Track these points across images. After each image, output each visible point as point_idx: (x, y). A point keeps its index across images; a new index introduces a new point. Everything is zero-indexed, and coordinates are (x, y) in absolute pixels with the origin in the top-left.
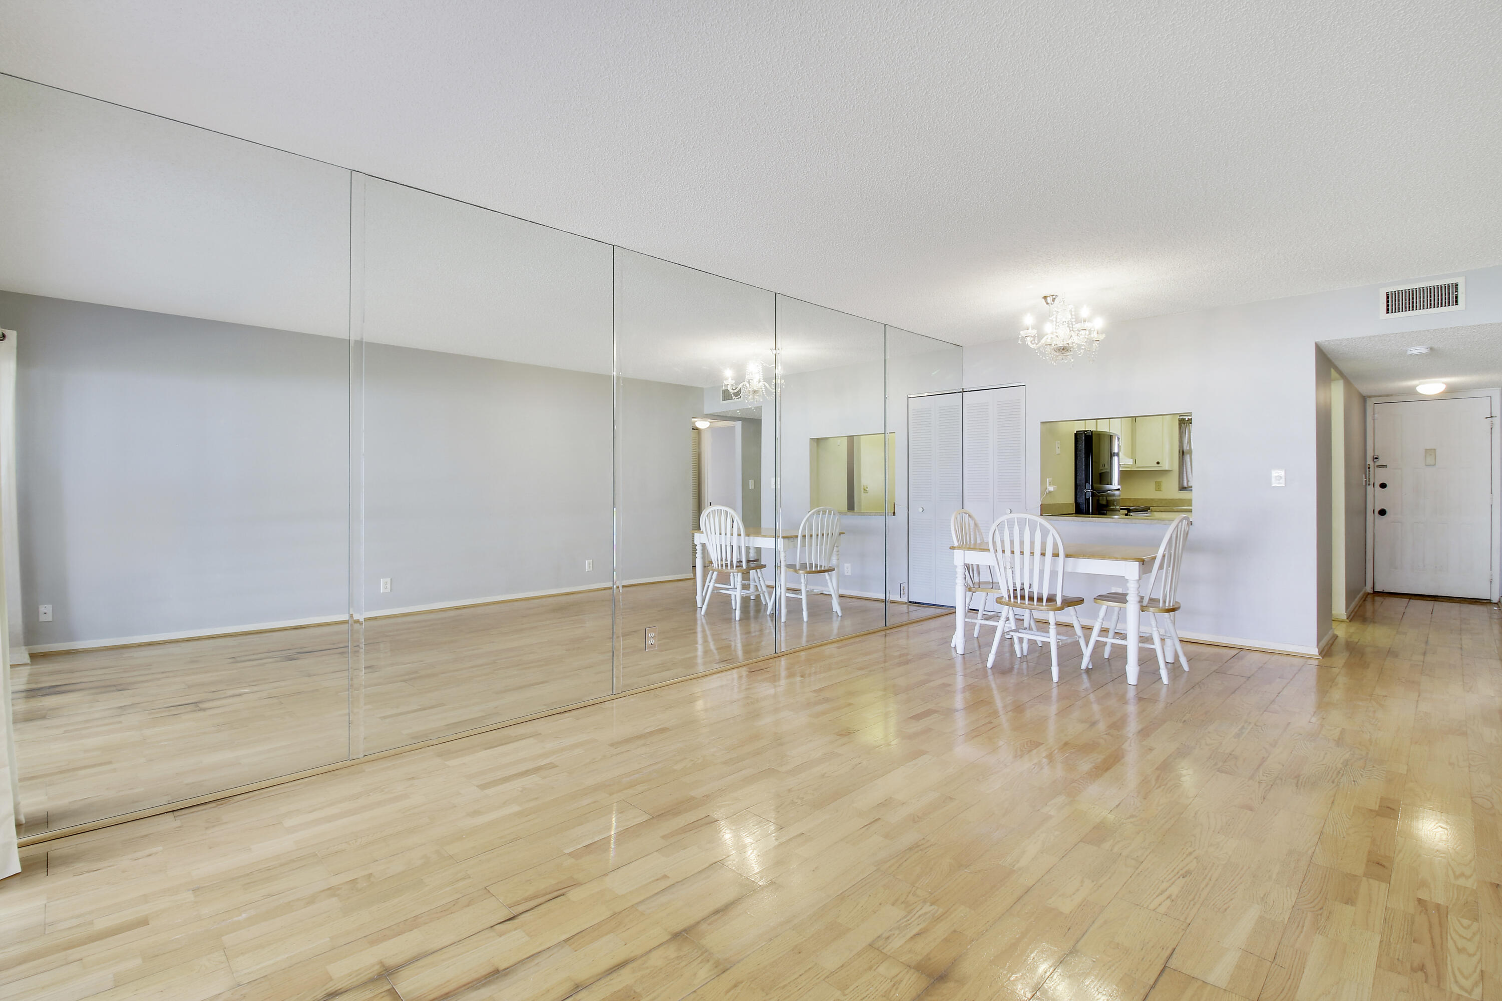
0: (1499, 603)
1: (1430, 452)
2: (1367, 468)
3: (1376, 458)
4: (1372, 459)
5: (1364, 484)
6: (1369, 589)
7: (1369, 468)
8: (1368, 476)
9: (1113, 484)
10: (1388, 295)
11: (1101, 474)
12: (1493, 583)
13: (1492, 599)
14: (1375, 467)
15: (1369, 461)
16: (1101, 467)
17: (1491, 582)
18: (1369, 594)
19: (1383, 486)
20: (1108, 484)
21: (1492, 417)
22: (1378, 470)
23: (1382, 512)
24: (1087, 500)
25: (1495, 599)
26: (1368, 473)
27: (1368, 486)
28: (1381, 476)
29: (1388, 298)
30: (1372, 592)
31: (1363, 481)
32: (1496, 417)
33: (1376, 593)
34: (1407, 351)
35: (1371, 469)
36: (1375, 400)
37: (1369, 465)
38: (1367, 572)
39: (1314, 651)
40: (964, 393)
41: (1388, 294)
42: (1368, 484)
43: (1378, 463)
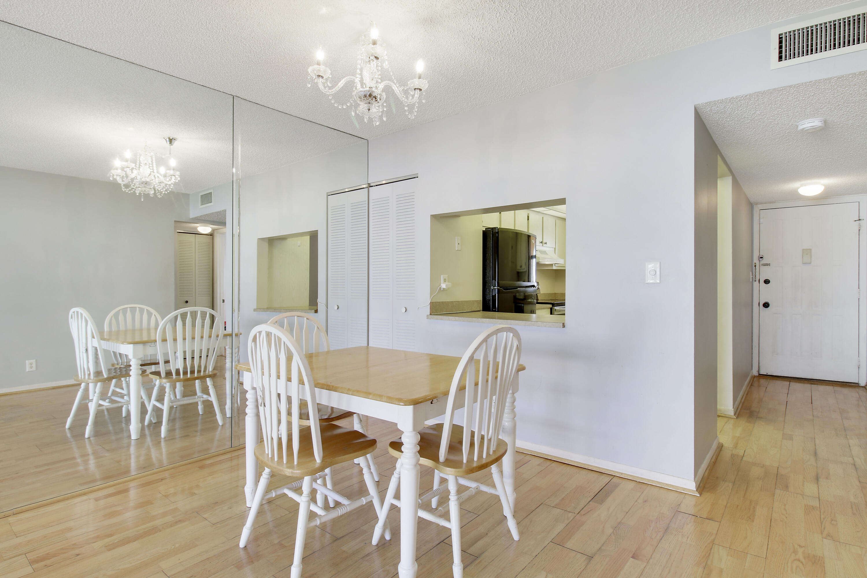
1: (807, 252)
3: (761, 258)
4: (757, 258)
5: (751, 281)
6: (755, 372)
7: (755, 266)
8: (754, 273)
9: (532, 281)
10: (780, 38)
11: (518, 273)
12: (860, 368)
13: (859, 383)
14: (760, 265)
15: (756, 260)
16: (518, 267)
17: (859, 367)
18: (755, 377)
19: (767, 282)
20: (524, 282)
21: (860, 220)
22: (763, 268)
23: (766, 305)
24: (494, 297)
25: (863, 383)
26: (754, 270)
27: (754, 282)
28: (764, 273)
29: (781, 42)
30: (757, 375)
31: (750, 277)
32: (863, 219)
33: (761, 376)
34: (797, 126)
35: (757, 267)
36: (760, 207)
37: (755, 263)
38: (753, 357)
39: (691, 485)
40: (370, 188)
41: (782, 38)
42: (754, 280)
43: (763, 261)
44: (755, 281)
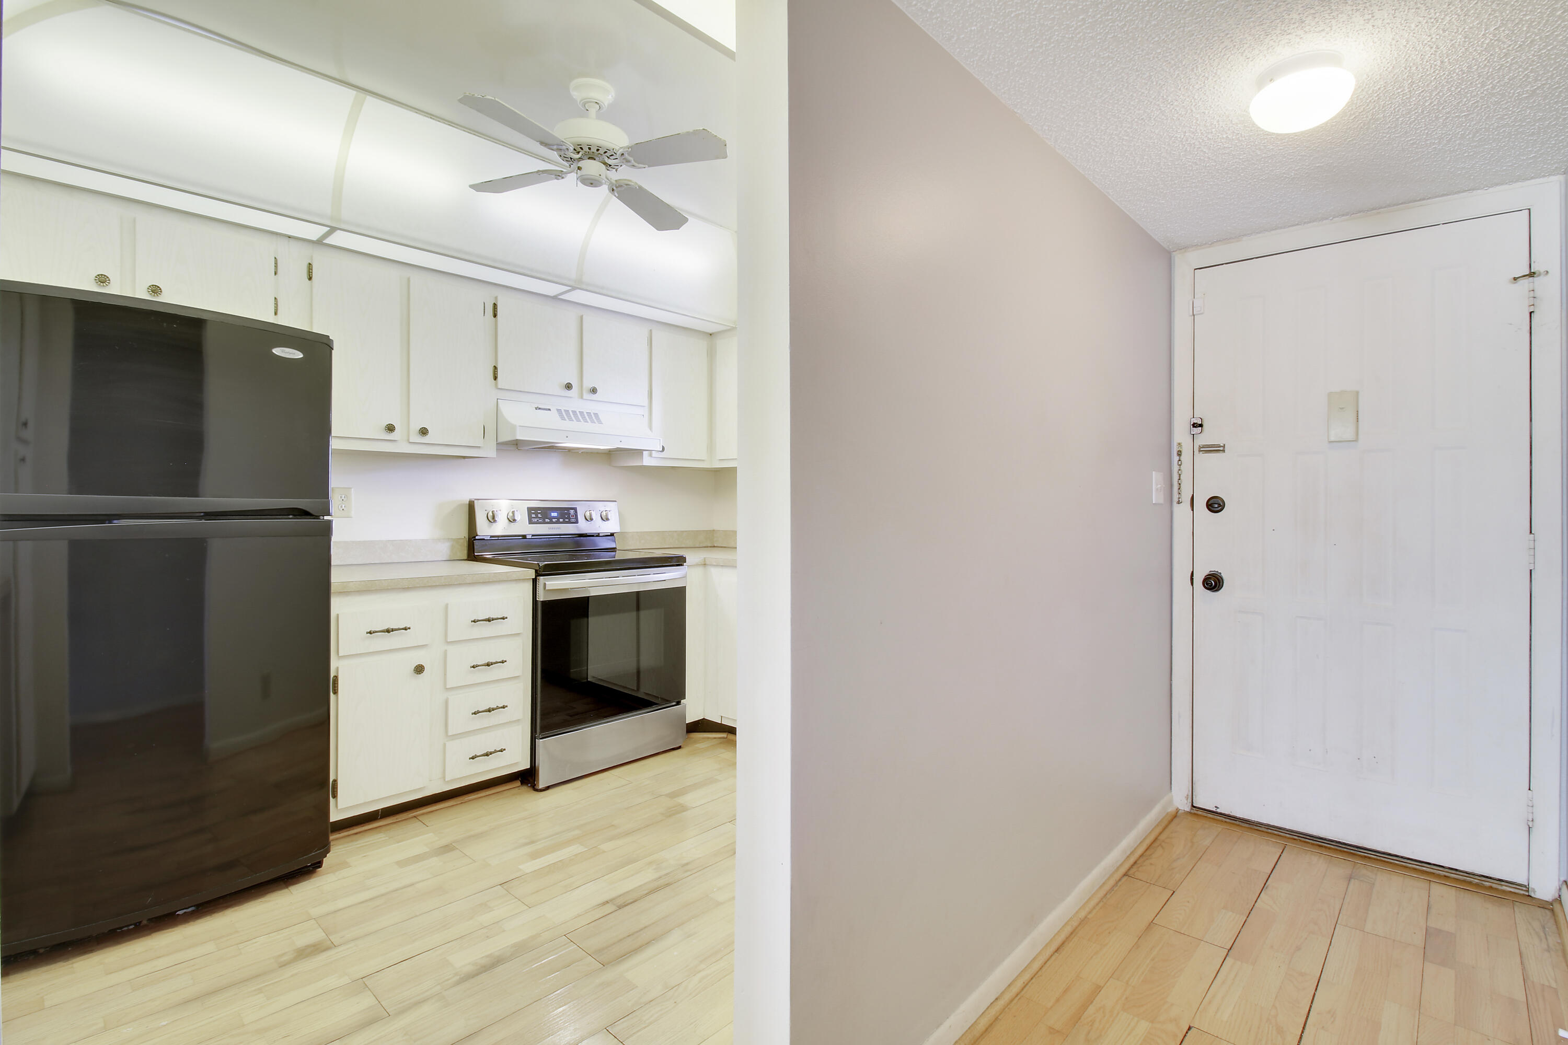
0: (1557, 907)
1: (1345, 402)
2: (1175, 453)
3: (1198, 425)
4: (1188, 426)
5: (1167, 501)
6: (1179, 799)
7: (1179, 454)
8: (1175, 477)
12: (1534, 831)
13: (1532, 888)
14: (1196, 451)
15: (1181, 434)
18: (1179, 812)
19: (1215, 505)
21: (1532, 275)
22: (1205, 461)
23: (1213, 583)
25: (1545, 889)
26: (1175, 468)
27: (1176, 505)
28: (1209, 476)
30: (1188, 809)
31: (1163, 492)
32: (1545, 272)
33: (1197, 812)
35: (1186, 456)
36: (1195, 257)
37: (1179, 444)
38: (1173, 752)
42: (1176, 500)
43: (1205, 438)
44: (1179, 502)
